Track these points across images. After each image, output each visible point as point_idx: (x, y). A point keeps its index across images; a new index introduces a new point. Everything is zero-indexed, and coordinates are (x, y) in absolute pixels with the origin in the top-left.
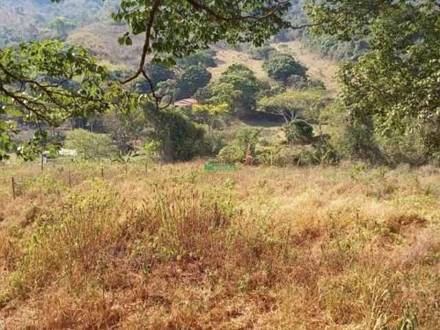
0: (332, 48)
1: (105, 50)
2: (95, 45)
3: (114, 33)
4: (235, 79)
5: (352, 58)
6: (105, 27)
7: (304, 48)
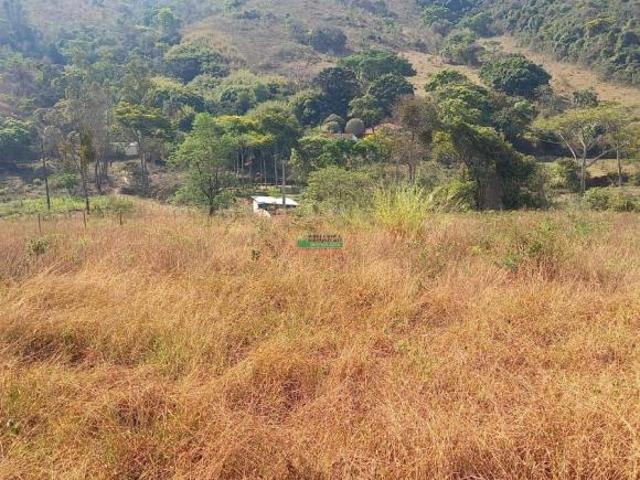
0: (573, 46)
1: (240, 55)
2: (225, 48)
3: (244, 29)
4: (464, 93)
5: (614, 59)
6: (229, 21)
7: (521, 46)
